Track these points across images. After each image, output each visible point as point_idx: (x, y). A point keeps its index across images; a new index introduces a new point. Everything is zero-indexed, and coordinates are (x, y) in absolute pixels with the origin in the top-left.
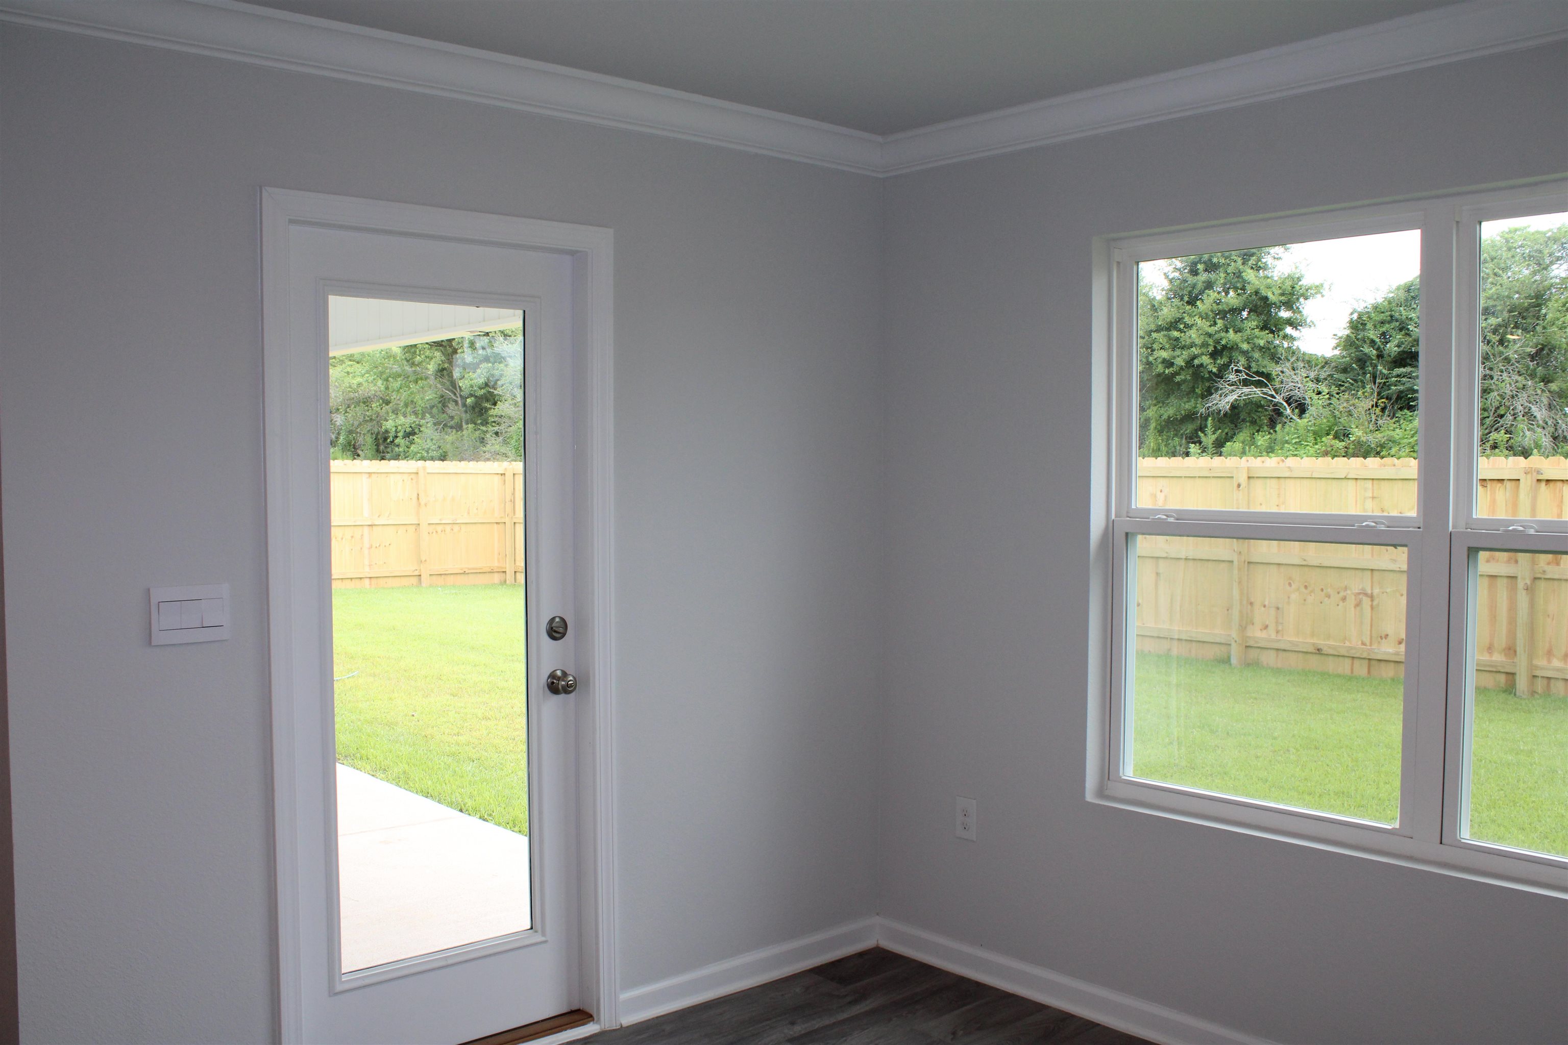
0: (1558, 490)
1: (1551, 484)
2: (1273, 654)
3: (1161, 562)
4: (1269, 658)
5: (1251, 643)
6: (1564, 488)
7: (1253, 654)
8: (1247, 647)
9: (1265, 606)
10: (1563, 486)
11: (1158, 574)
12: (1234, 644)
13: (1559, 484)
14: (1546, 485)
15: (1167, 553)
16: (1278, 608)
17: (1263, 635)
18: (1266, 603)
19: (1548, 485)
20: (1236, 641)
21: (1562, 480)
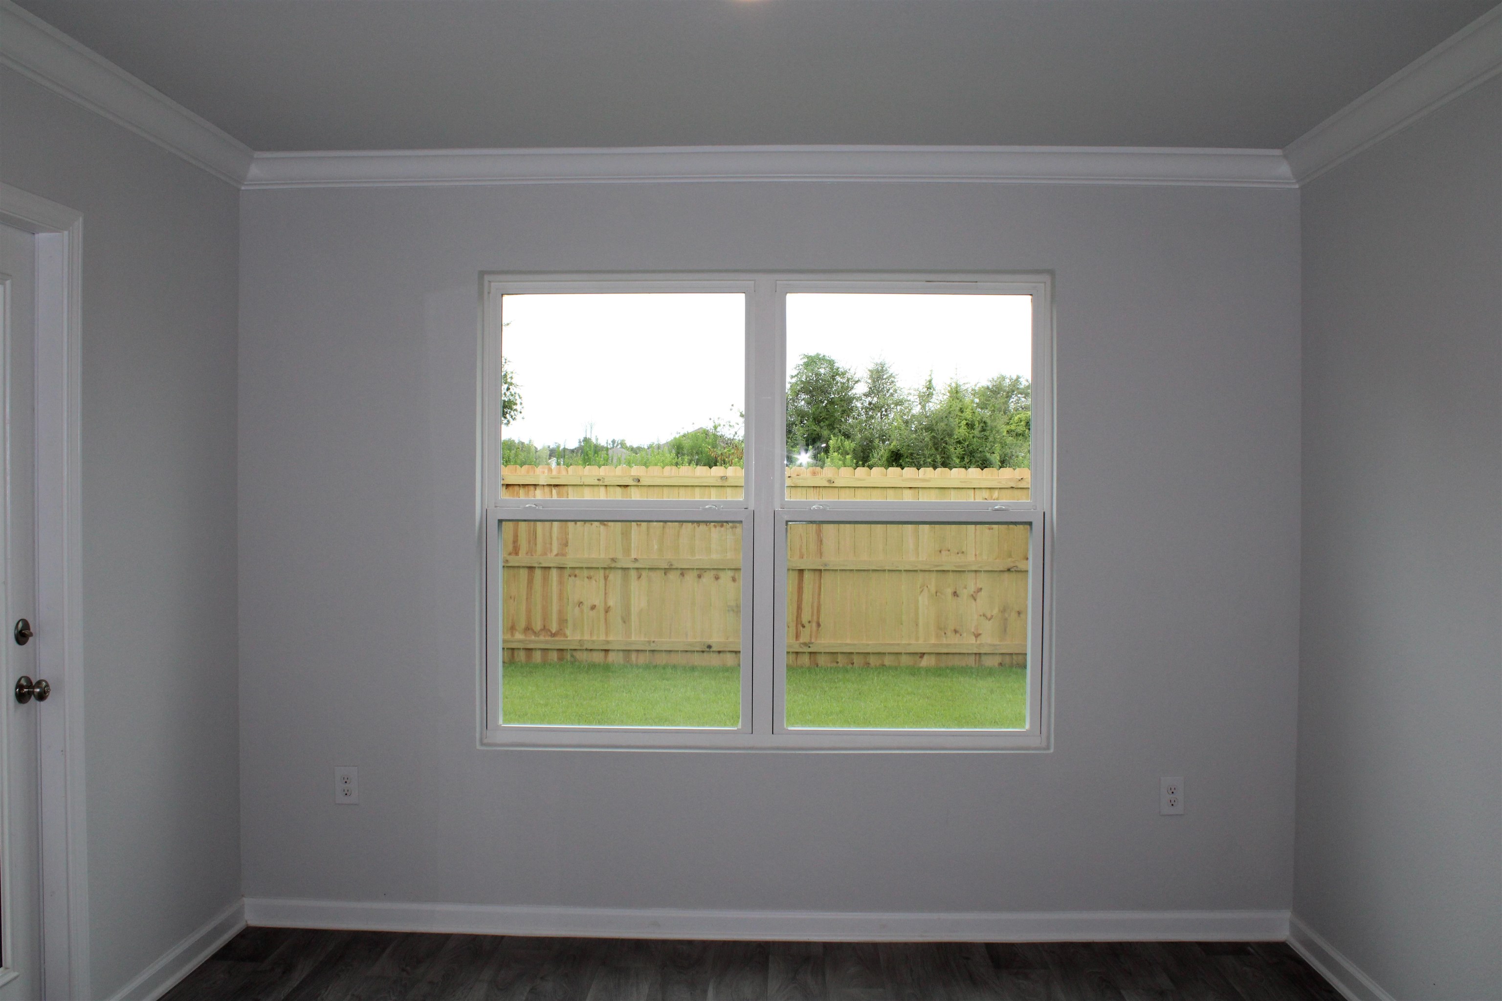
0: (516, 492)
1: (511, 488)
6: (520, 491)
10: (520, 490)
13: (516, 488)
14: (506, 489)
19: (508, 489)
21: (519, 485)
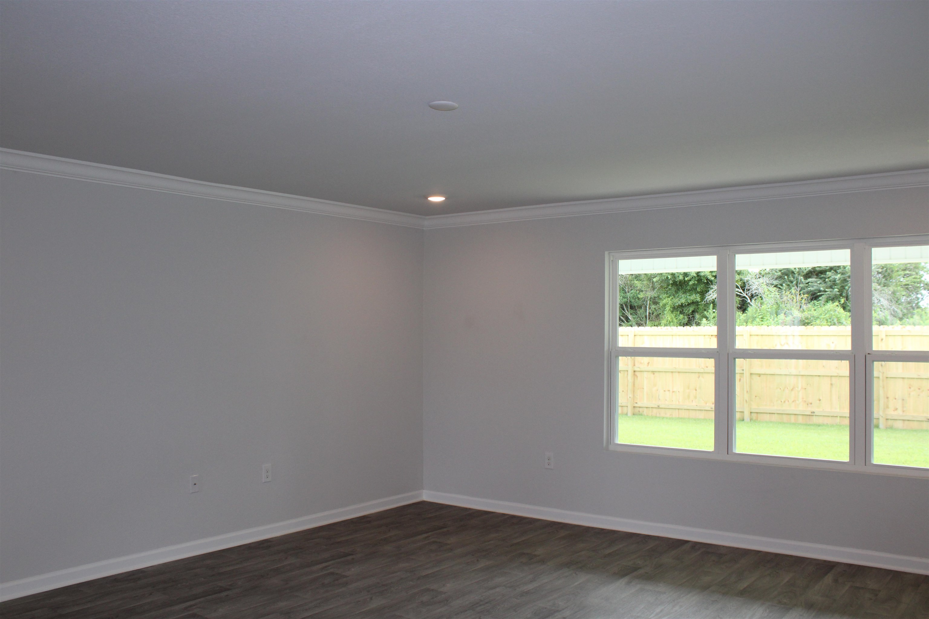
2: (901, 422)
3: (833, 378)
4: (899, 424)
5: (889, 417)
7: (890, 423)
8: (886, 419)
9: (895, 399)
11: (831, 384)
12: (881, 418)
15: (838, 373)
16: (903, 400)
17: (896, 413)
18: (897, 397)
20: (882, 417)
